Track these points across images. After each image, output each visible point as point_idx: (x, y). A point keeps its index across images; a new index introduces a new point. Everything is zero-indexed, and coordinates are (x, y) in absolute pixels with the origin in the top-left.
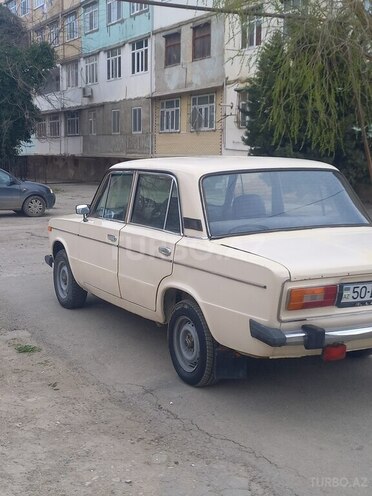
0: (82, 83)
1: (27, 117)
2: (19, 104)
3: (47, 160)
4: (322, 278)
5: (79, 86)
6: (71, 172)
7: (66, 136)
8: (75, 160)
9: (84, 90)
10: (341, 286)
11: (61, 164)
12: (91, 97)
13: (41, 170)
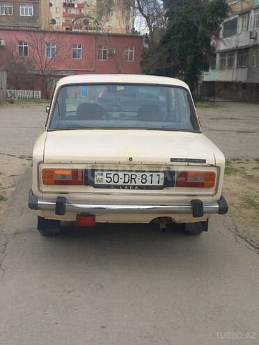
0: (250, 29)
1: (204, 53)
2: (199, 44)
3: (226, 85)
4: (71, 163)
5: (249, 30)
6: (241, 94)
7: (237, 67)
8: (244, 86)
9: (251, 33)
10: (93, 171)
11: (234, 87)
12: (255, 39)
13: (222, 92)
